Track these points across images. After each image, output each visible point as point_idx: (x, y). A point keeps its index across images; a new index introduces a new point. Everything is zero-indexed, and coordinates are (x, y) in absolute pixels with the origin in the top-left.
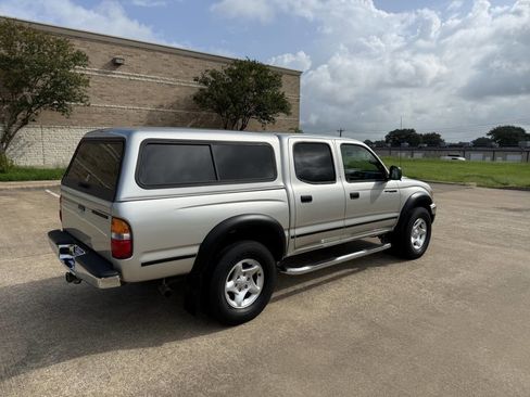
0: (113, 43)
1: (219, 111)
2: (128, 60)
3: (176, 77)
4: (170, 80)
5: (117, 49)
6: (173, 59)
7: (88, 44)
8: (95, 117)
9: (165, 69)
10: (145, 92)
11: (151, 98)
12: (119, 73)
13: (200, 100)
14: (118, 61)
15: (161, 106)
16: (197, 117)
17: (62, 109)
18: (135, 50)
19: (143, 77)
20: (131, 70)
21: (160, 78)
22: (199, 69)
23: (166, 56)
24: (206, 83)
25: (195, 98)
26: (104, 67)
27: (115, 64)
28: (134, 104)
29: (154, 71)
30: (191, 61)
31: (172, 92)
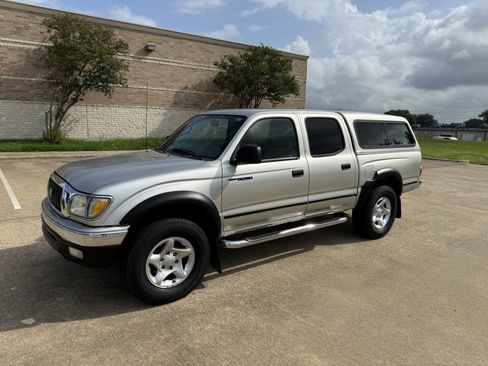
0: (145, 32)
1: (236, 92)
2: (159, 47)
3: (198, 62)
4: (193, 65)
5: (149, 37)
6: (195, 46)
7: (126, 33)
8: (130, 97)
9: (189, 54)
10: (172, 75)
11: (177, 81)
12: (150, 59)
13: (219, 82)
14: (150, 48)
15: (186, 88)
16: (216, 97)
17: (106, 90)
18: (163, 38)
19: (171, 61)
20: (161, 55)
21: (184, 63)
22: (218, 54)
23: (190, 43)
24: (224, 68)
25: (215, 81)
26: (137, 54)
27: (148, 50)
28: (162, 86)
29: (180, 57)
30: (211, 48)
31: (195, 75)
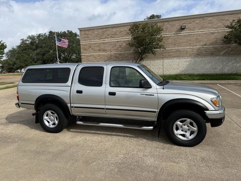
0: (182, 19)
2: (188, 26)
3: (216, 28)
4: (211, 30)
5: (184, 22)
6: (214, 19)
7: (171, 23)
9: (210, 25)
10: (196, 39)
11: (200, 42)
12: (184, 33)
14: (183, 27)
15: (206, 45)
16: (229, 47)
18: (193, 20)
19: (197, 32)
20: (190, 30)
21: (205, 31)
22: (229, 20)
23: (210, 18)
26: (177, 31)
27: (182, 29)
28: (190, 46)
29: (202, 28)
30: (226, 17)
31: (213, 36)
